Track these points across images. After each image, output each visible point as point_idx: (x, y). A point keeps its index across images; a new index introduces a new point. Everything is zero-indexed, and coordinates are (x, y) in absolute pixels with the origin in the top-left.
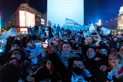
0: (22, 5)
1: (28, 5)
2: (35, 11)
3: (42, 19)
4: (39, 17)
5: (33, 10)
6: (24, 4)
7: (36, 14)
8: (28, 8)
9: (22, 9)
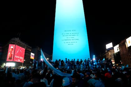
0: (13, 39)
1: (19, 39)
2: (26, 45)
3: (31, 53)
4: (29, 51)
5: (24, 44)
6: (16, 38)
7: (27, 48)
8: (19, 42)
9: (13, 42)
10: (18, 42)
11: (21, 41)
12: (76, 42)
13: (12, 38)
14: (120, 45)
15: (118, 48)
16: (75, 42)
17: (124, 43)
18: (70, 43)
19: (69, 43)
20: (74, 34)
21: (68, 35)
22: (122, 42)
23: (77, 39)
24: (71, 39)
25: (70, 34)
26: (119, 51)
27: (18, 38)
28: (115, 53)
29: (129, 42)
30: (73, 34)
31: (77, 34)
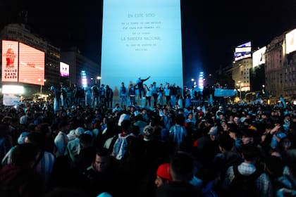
0: (9, 28)
1: (26, 28)
2: (45, 43)
4: (55, 58)
6: (17, 25)
7: (48, 51)
8: (27, 35)
9: (10, 36)
10: (25, 36)
11: (31, 32)
12: (155, 45)
13: (7, 25)
14: (270, 48)
15: (264, 57)
16: (150, 45)
17: (278, 43)
18: (141, 47)
19: (139, 48)
20: (150, 25)
21: (136, 26)
22: (276, 41)
23: (156, 38)
24: (143, 36)
25: (142, 23)
26: (263, 62)
27: (23, 25)
28: (254, 67)
29: (292, 42)
30: (148, 26)
31: (157, 25)
